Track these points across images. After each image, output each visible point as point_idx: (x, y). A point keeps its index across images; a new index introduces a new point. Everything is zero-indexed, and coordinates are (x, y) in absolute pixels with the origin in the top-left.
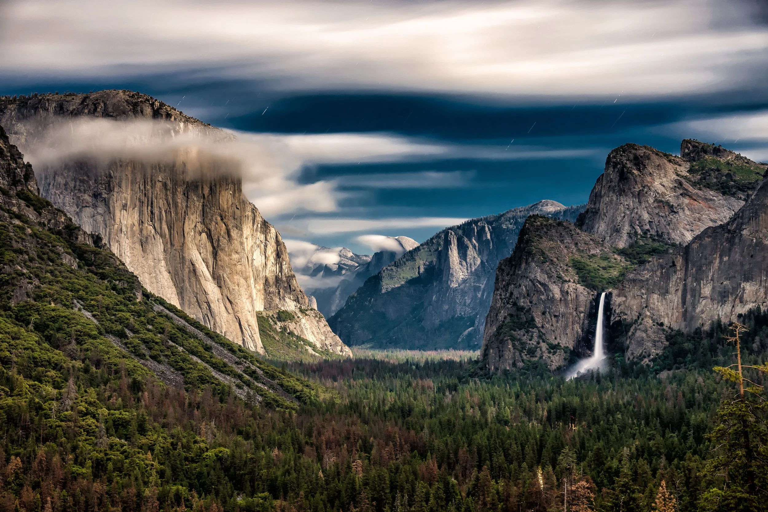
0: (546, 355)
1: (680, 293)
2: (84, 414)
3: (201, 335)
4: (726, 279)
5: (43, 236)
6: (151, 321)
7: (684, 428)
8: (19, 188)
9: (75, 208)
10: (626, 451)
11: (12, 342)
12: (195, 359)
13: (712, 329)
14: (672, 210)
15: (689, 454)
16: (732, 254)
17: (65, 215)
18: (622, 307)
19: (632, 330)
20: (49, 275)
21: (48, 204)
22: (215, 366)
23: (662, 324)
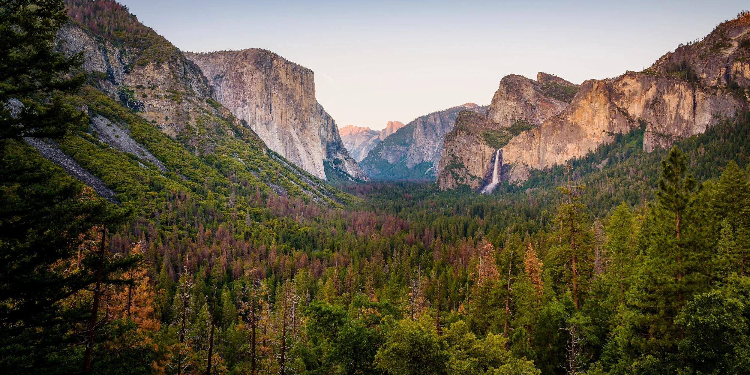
0: (469, 181)
1: (537, 150)
2: (240, 209)
3: (295, 170)
4: (559, 143)
5: (219, 121)
6: (270, 164)
7: (537, 217)
8: (207, 98)
9: (233, 107)
10: (509, 229)
11: (205, 173)
12: (293, 182)
13: (552, 168)
14: (533, 108)
15: (540, 231)
16: (563, 130)
17: (229, 111)
18: (508, 157)
19: (513, 168)
20: (221, 140)
21: (221, 105)
22: (302, 186)
23: (528, 166)
